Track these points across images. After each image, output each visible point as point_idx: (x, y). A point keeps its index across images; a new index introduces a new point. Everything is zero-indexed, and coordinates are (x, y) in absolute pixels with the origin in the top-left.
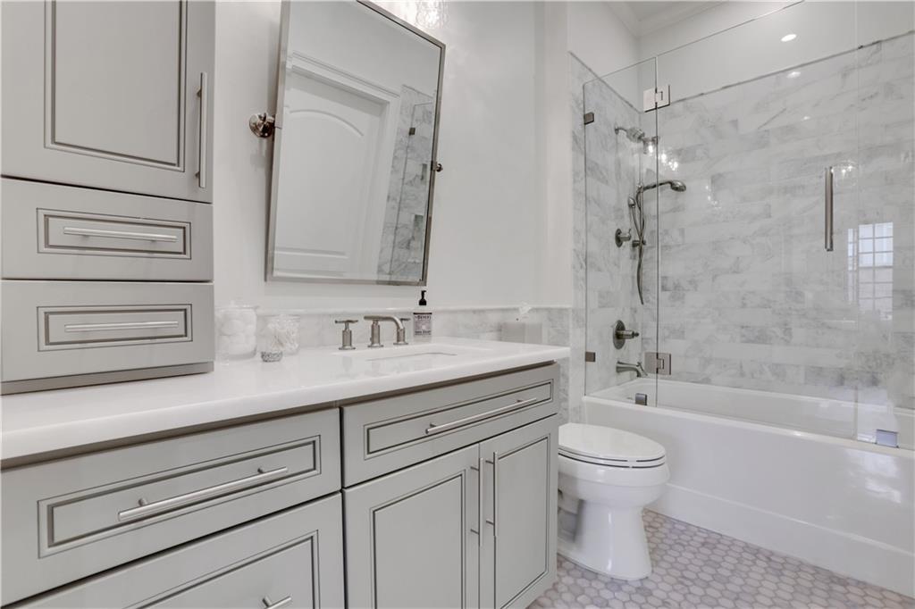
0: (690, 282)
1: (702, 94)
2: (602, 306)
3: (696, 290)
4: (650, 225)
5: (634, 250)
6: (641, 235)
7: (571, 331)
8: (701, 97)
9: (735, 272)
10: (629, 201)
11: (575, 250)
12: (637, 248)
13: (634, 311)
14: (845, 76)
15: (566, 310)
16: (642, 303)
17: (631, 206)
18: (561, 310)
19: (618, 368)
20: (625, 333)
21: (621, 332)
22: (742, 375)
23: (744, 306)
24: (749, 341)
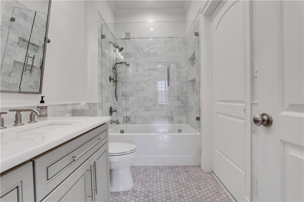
0: (130, 94)
1: (134, 38)
2: (106, 102)
3: (132, 96)
4: (119, 76)
5: (114, 83)
6: (116, 79)
7: (98, 111)
8: (133, 39)
9: (142, 91)
10: (113, 67)
11: (99, 82)
12: (115, 82)
13: (114, 103)
14: (166, 43)
15: (96, 103)
16: (117, 100)
17: (113, 69)
18: (94, 104)
19: (111, 122)
20: (113, 110)
21: (112, 110)
22: (145, 120)
23: (145, 101)
24: (146, 111)
